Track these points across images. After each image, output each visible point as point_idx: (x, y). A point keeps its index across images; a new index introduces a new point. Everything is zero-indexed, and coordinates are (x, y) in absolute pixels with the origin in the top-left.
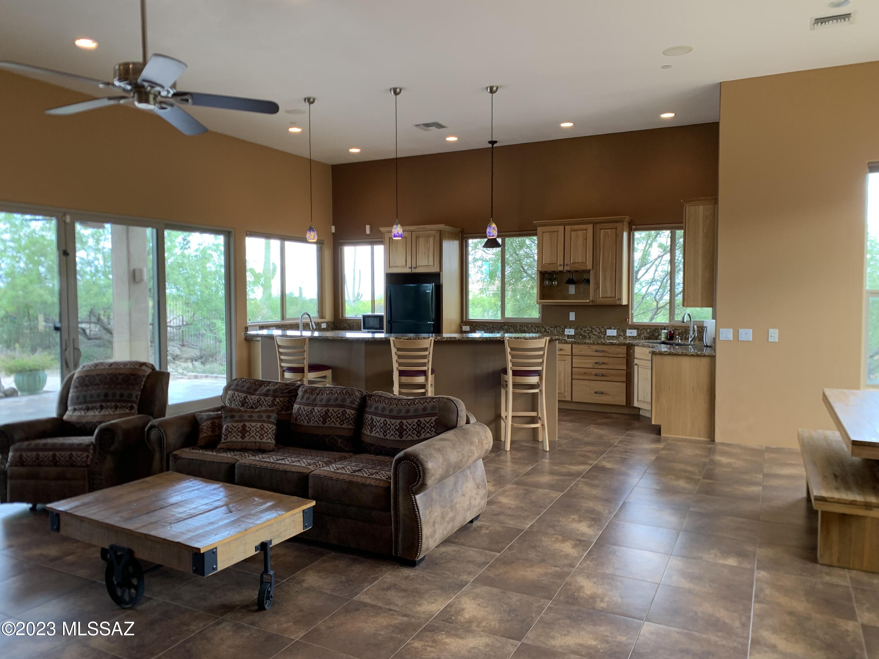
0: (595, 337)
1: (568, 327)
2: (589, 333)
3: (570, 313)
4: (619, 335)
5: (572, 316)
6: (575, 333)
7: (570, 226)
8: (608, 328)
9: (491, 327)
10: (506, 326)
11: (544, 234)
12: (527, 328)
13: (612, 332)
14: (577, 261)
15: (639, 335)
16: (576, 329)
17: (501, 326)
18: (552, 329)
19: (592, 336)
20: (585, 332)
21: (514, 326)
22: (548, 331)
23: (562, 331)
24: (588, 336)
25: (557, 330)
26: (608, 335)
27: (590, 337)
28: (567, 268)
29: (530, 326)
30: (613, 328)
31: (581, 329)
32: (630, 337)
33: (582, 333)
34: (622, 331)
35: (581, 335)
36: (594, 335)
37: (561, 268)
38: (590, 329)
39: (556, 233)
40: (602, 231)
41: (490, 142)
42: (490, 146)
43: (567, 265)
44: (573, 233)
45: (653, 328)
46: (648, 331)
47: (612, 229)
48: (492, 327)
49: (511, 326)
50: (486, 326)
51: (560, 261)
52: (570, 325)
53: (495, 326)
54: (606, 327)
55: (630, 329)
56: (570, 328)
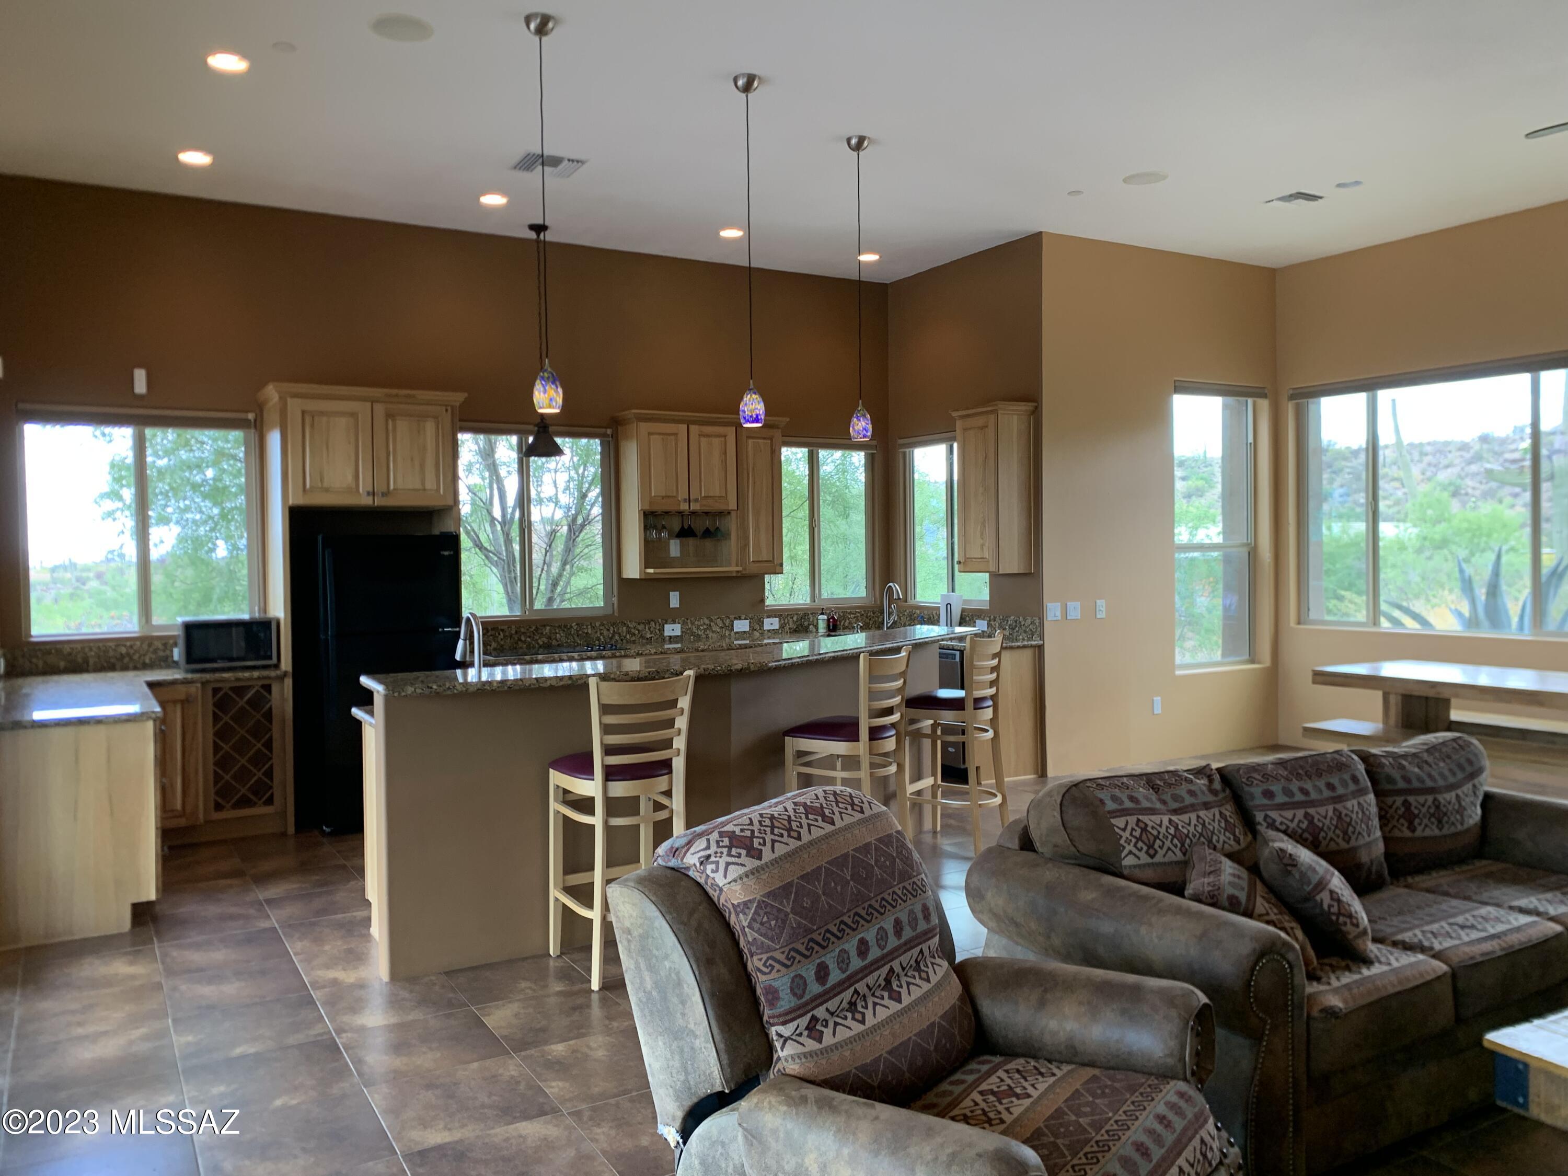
0: (715, 635)
1: (670, 620)
2: (705, 630)
3: (671, 593)
4: (753, 629)
5: (674, 600)
6: (682, 632)
7: (697, 427)
8: (736, 618)
9: (513, 632)
10: (548, 628)
11: (652, 437)
12: (593, 628)
13: (741, 626)
14: (711, 494)
15: (782, 627)
16: (684, 624)
17: (537, 629)
18: (641, 627)
19: (711, 635)
20: (698, 628)
21: (565, 626)
22: (633, 630)
23: (659, 630)
24: (704, 636)
25: (649, 629)
26: (735, 630)
27: (707, 637)
28: (695, 507)
29: (597, 624)
30: (743, 617)
31: (692, 624)
32: (769, 631)
33: (695, 630)
34: (757, 623)
35: (693, 634)
36: (713, 632)
37: (684, 507)
38: (707, 622)
39: (673, 437)
40: (750, 441)
41: (533, 227)
42: (532, 235)
43: (696, 500)
44: (704, 441)
45: (801, 613)
46: (795, 619)
47: (764, 438)
48: (516, 632)
49: (560, 627)
50: (503, 630)
51: (683, 494)
52: (673, 616)
53: (523, 630)
54: (732, 617)
55: (769, 617)
56: (674, 622)
